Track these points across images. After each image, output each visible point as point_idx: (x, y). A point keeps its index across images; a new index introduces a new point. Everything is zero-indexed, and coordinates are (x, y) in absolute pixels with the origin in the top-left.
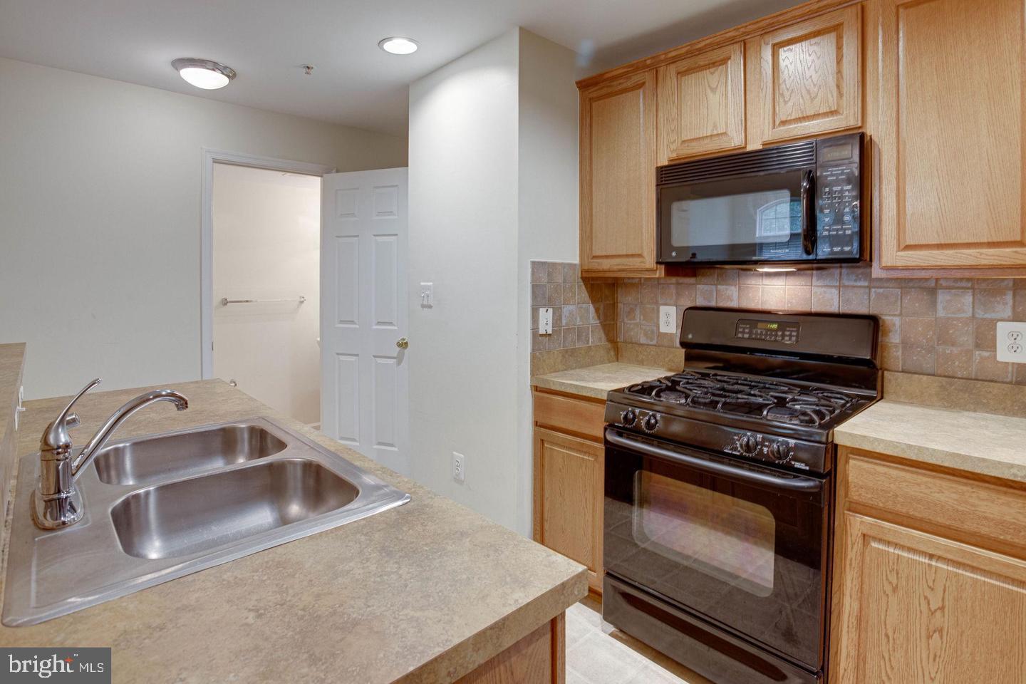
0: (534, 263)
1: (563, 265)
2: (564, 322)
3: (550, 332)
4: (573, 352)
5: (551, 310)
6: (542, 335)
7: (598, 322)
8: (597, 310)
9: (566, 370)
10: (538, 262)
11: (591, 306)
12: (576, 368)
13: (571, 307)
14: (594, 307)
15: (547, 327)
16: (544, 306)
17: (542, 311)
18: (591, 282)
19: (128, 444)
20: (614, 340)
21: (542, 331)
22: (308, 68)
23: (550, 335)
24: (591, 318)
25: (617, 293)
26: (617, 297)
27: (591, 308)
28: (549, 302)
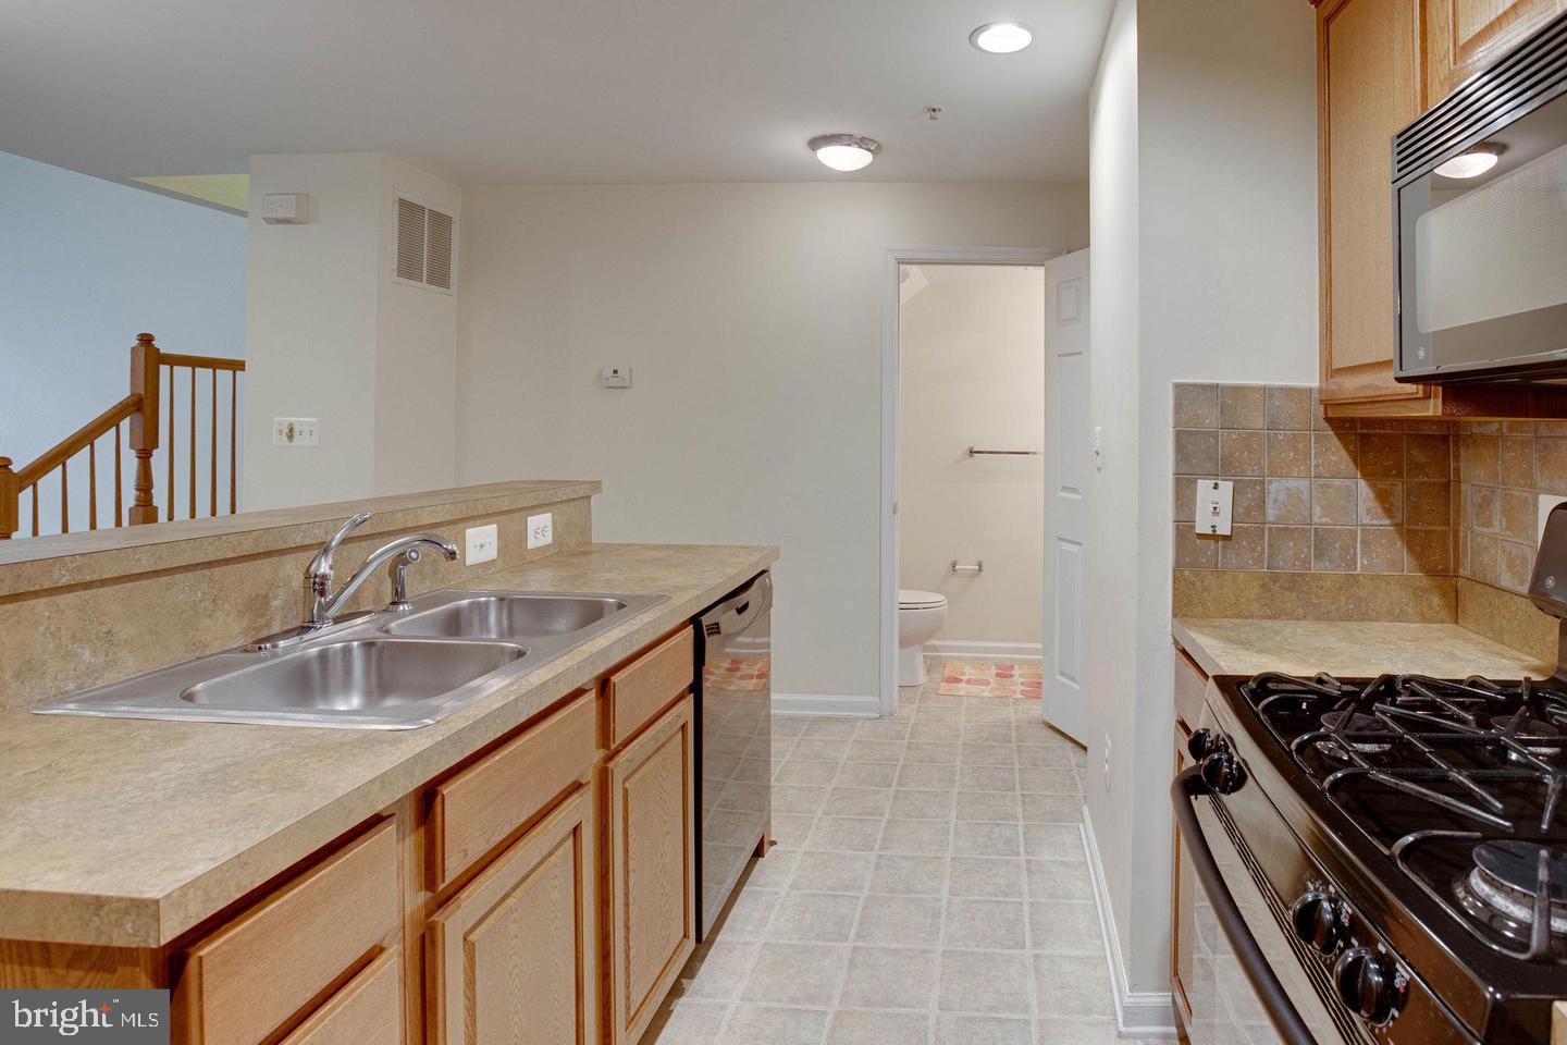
0: (1180, 389)
1: (1267, 392)
2: (1271, 513)
3: (1224, 529)
4: (1295, 582)
5: (1227, 487)
6: (1200, 536)
7: (1387, 522)
8: (1383, 497)
9: (1269, 617)
10: (1195, 386)
11: (1362, 484)
12: (1305, 618)
13: (1292, 484)
14: (1372, 486)
15: (1216, 521)
16: (1207, 475)
17: (1204, 486)
18: (1359, 431)
19: (493, 599)
20: (1446, 569)
21: (1202, 527)
22: (934, 110)
23: (1226, 538)
24: (1362, 511)
25: (1457, 457)
26: (1457, 469)
27: (1363, 488)
28: (1222, 468)
